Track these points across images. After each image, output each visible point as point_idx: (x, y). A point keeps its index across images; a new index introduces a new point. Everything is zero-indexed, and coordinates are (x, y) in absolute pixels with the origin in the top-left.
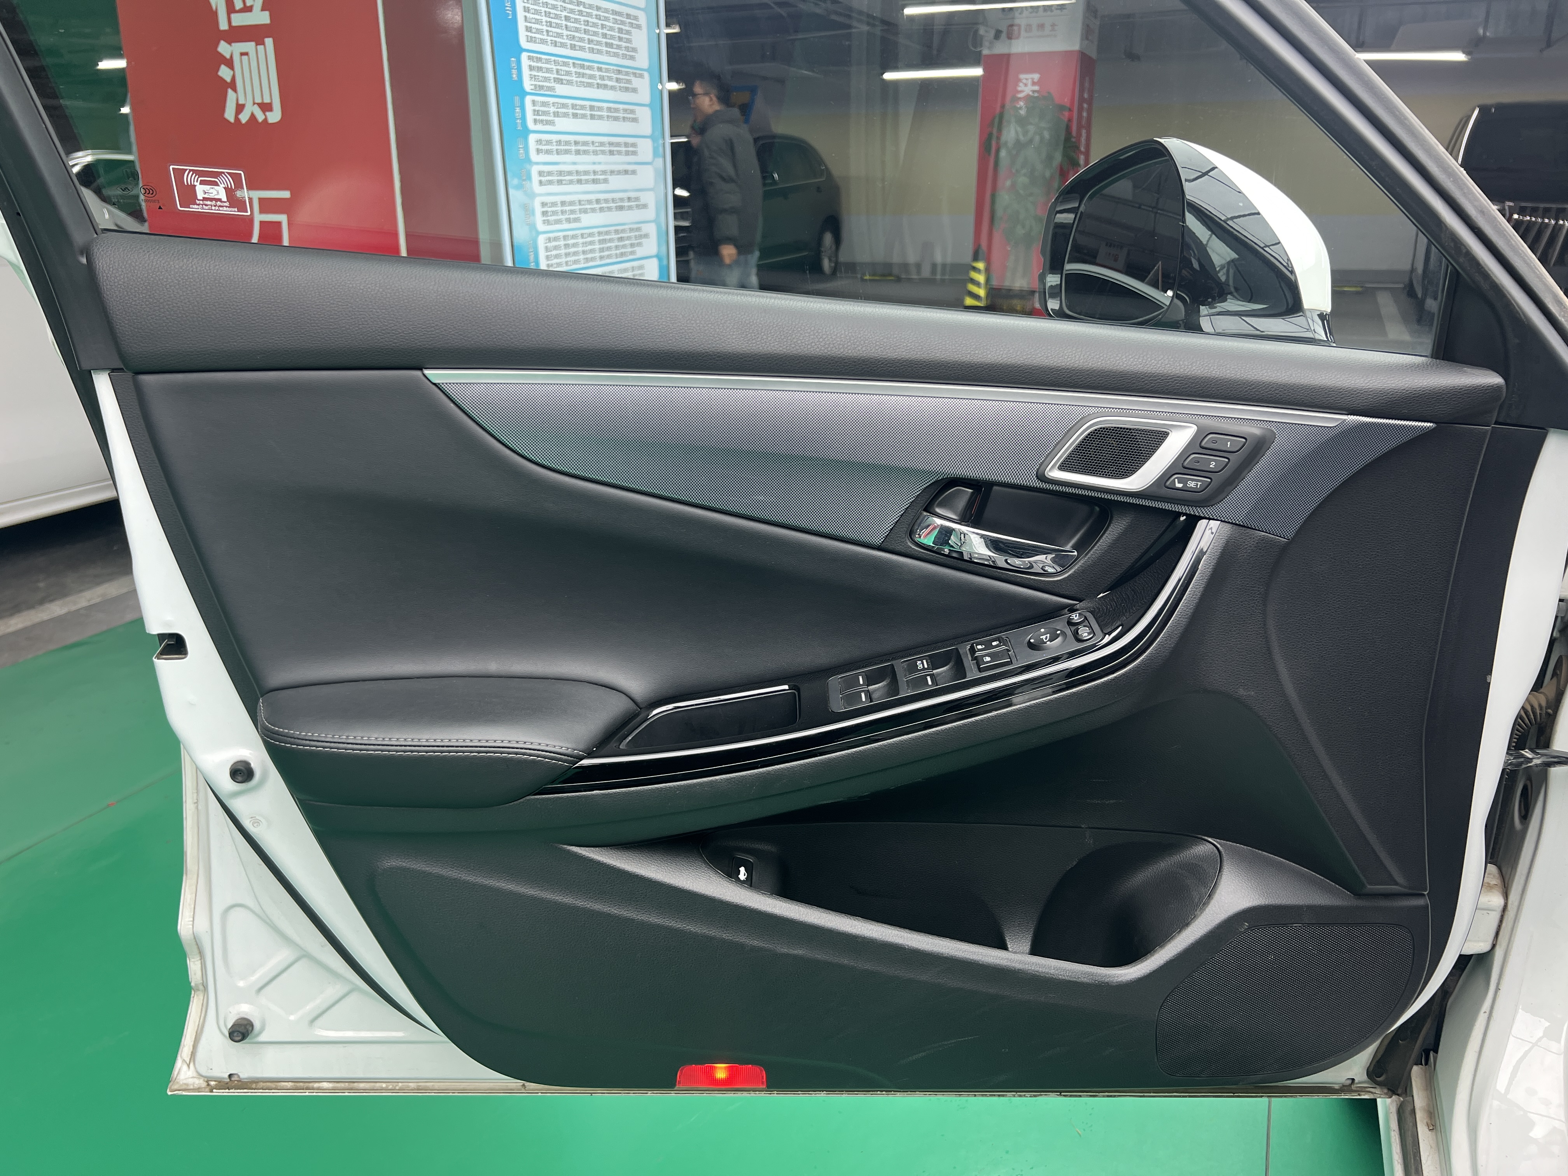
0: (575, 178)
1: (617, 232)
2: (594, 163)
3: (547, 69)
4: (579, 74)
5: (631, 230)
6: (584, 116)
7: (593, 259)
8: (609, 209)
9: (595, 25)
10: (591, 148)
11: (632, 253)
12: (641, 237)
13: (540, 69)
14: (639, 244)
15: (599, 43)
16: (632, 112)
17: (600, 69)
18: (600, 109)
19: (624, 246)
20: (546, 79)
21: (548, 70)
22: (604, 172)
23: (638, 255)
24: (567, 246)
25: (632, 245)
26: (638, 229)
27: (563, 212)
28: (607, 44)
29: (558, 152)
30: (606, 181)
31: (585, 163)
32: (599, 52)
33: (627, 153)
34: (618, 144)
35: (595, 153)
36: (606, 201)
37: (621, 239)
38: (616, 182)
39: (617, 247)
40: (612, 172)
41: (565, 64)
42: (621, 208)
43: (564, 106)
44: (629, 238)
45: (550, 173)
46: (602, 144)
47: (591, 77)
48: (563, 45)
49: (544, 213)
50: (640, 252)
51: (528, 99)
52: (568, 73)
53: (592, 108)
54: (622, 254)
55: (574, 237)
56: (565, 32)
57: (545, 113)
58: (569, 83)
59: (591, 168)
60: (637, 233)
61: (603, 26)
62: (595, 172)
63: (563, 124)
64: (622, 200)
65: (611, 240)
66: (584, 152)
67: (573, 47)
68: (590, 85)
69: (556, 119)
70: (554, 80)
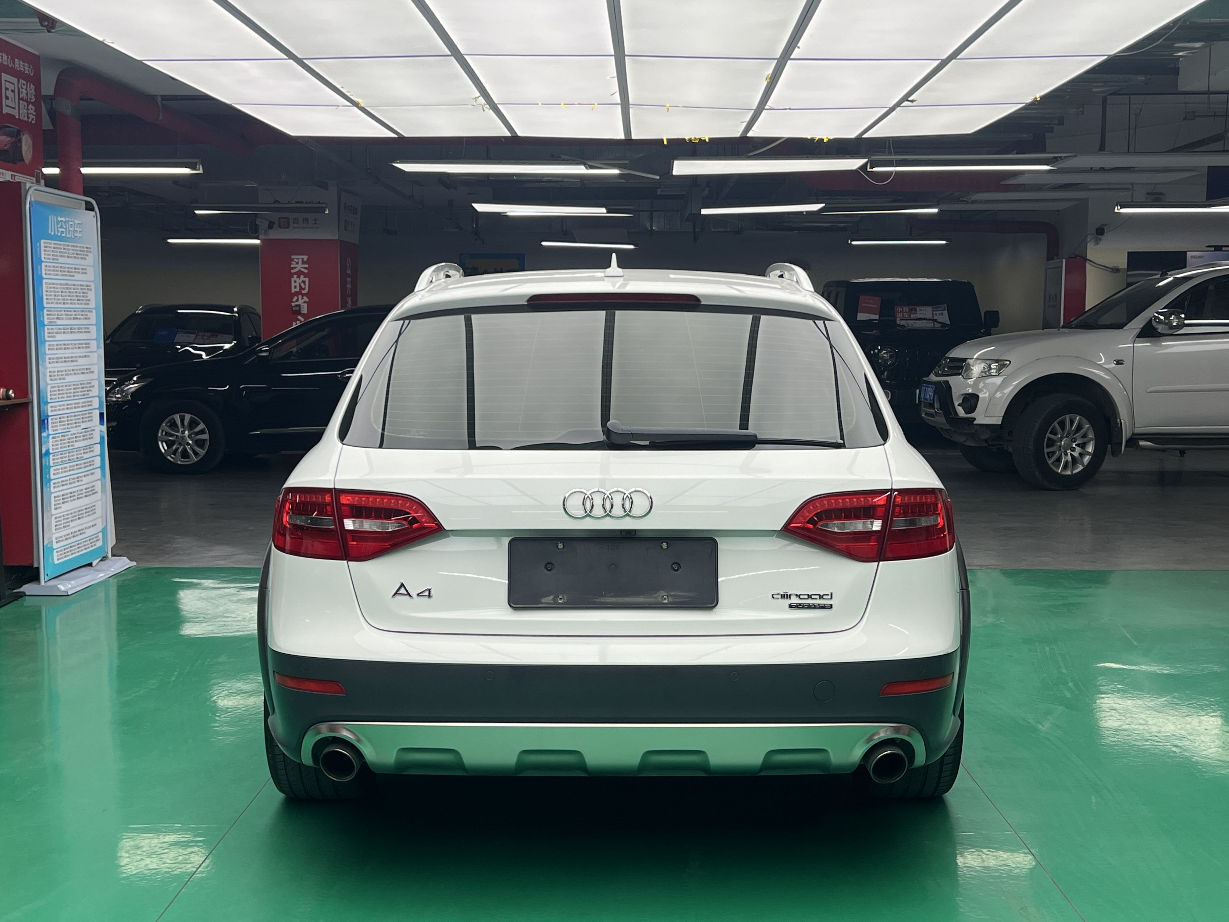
0: (64, 360)
1: (81, 384)
2: (72, 353)
4: (66, 315)
5: (88, 383)
6: (68, 333)
7: (70, 397)
8: (78, 374)
9: (73, 292)
11: (88, 394)
12: (91, 387)
13: (51, 315)
14: (90, 390)
15: (74, 300)
16: (88, 328)
17: (75, 311)
18: (75, 329)
19: (84, 391)
20: (53, 319)
21: (54, 315)
22: (76, 357)
23: (90, 395)
24: (59, 390)
25: (88, 391)
26: (90, 383)
27: (58, 376)
28: (78, 300)
29: (57, 349)
30: (77, 361)
31: (68, 353)
32: (75, 304)
33: (86, 348)
34: (82, 344)
35: (72, 348)
36: (77, 370)
37: (83, 388)
38: (82, 361)
39: (81, 392)
40: (80, 357)
41: (61, 311)
42: (83, 373)
43: (60, 329)
44: (86, 387)
45: (53, 359)
46: (75, 344)
47: (71, 315)
48: (60, 303)
49: (50, 376)
50: (91, 394)
52: (62, 315)
53: (71, 329)
54: (84, 395)
55: (62, 386)
56: (61, 298)
57: (52, 333)
58: (62, 319)
60: (90, 385)
61: (76, 292)
62: (72, 357)
63: (59, 337)
64: (83, 369)
65: (78, 388)
66: (68, 348)
67: (64, 303)
68: (70, 319)
69: (56, 335)
70: (57, 318)
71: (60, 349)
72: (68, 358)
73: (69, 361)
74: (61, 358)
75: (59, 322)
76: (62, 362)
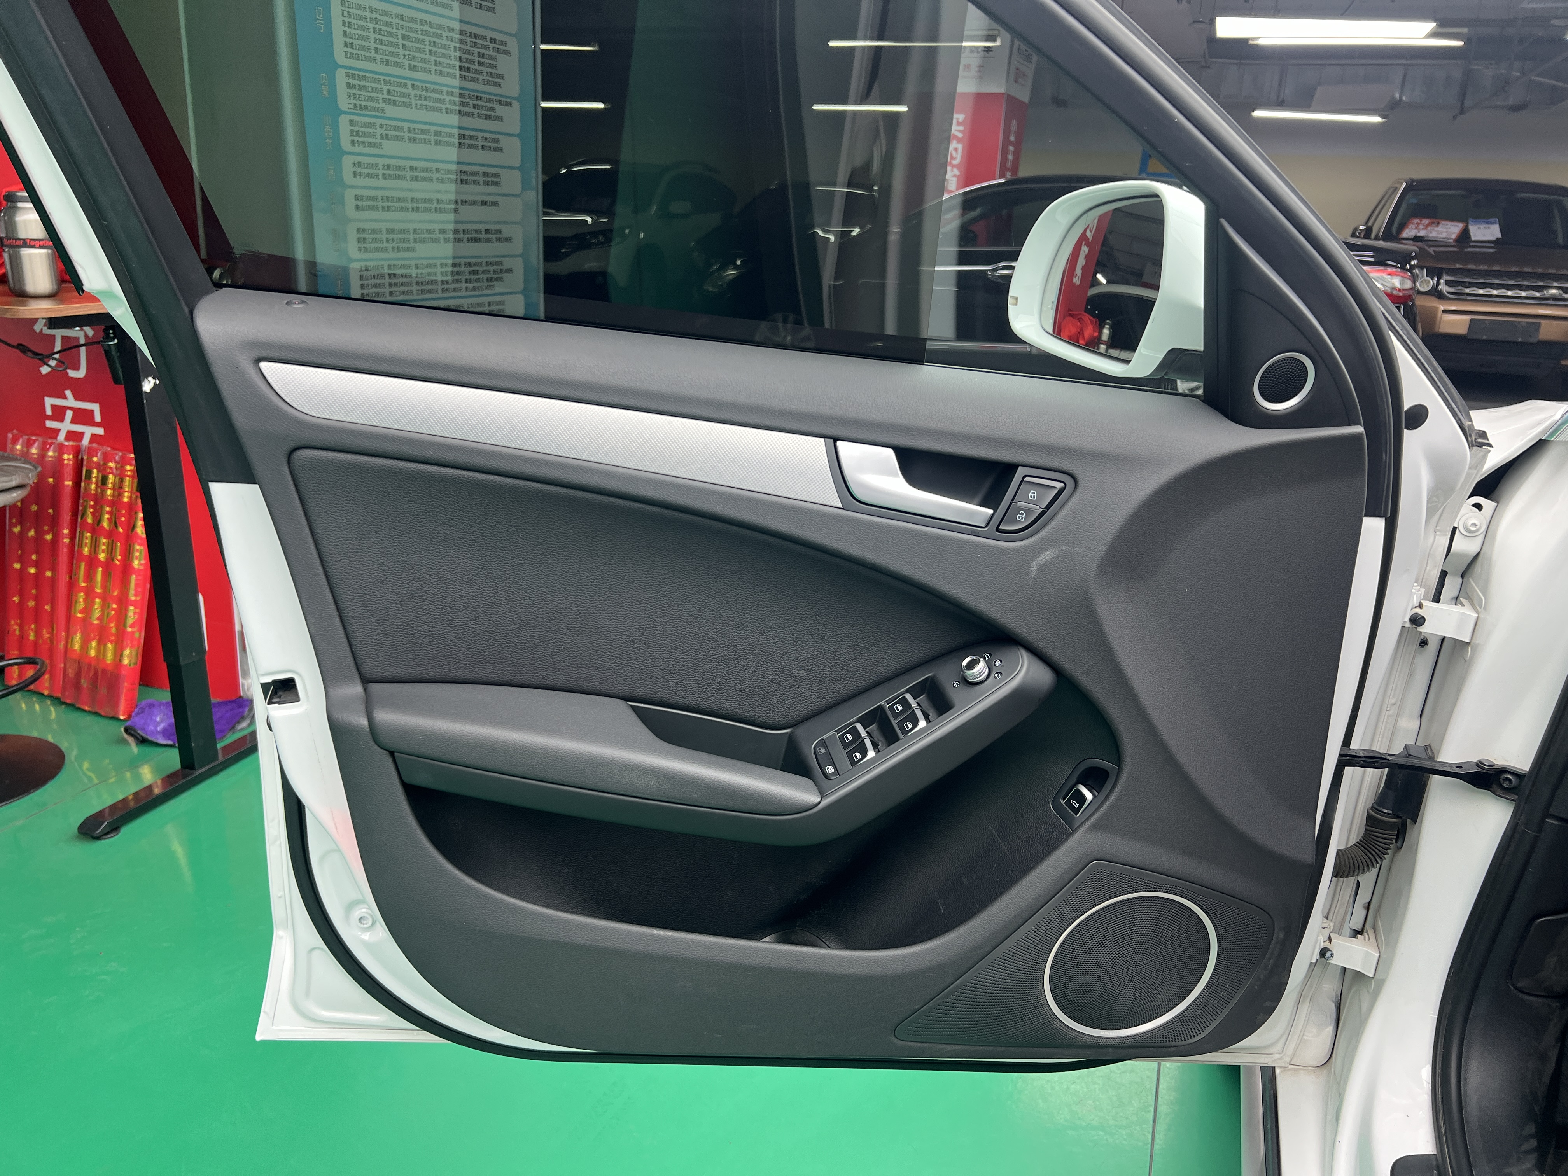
0: (410, 205)
2: (439, 191)
3: (372, 88)
10: (435, 176)
11: (488, 288)
12: (505, 271)
13: (362, 88)
14: (497, 279)
16: (495, 140)
19: (477, 280)
21: (375, 90)
23: (498, 289)
25: (489, 280)
26: (497, 263)
29: (385, 177)
31: (426, 190)
41: (400, 85)
42: (476, 240)
43: (394, 128)
44: (484, 272)
47: (437, 101)
48: (397, 65)
51: (344, 120)
52: (404, 95)
53: (435, 133)
54: (474, 289)
56: (402, 52)
57: (368, 135)
58: (406, 105)
59: (436, 196)
60: (496, 267)
63: (394, 148)
64: (477, 231)
66: (425, 179)
67: (412, 68)
68: (434, 109)
69: (384, 142)
70: (384, 100)
71: (397, 177)
72: (425, 201)
73: (427, 210)
74: (401, 200)
75: (390, 110)
76: (403, 209)
